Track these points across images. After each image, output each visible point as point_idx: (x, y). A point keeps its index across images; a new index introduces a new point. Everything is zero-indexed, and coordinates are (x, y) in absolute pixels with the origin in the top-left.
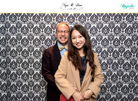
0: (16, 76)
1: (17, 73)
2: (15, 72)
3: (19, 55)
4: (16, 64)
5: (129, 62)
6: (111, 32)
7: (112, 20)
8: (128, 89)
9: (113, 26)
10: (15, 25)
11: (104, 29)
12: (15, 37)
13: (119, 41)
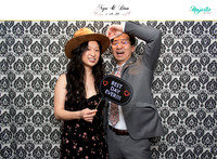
0: (24, 118)
2: (23, 112)
5: (196, 97)
6: (169, 51)
7: (170, 33)
8: (194, 138)
9: (172, 43)
10: (21, 41)
12: (22, 59)
13: (180, 65)
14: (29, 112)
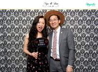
0: (11, 53)
1: (12, 51)
3: (13, 39)
4: (11, 45)
5: (88, 44)
6: (76, 23)
7: (77, 15)
8: (88, 62)
9: (78, 19)
10: (10, 18)
11: (71, 21)
12: (10, 27)
13: (81, 30)
14: (13, 51)
